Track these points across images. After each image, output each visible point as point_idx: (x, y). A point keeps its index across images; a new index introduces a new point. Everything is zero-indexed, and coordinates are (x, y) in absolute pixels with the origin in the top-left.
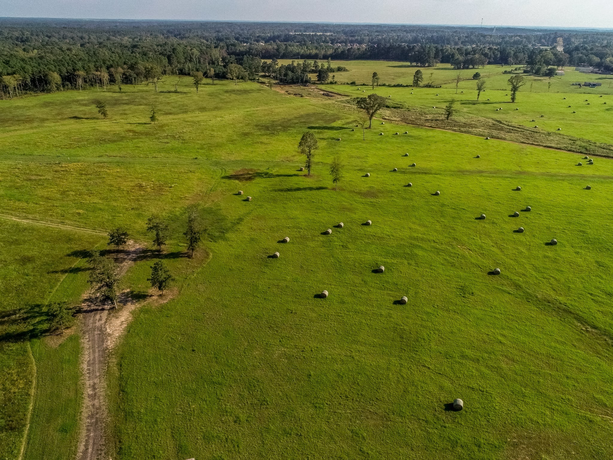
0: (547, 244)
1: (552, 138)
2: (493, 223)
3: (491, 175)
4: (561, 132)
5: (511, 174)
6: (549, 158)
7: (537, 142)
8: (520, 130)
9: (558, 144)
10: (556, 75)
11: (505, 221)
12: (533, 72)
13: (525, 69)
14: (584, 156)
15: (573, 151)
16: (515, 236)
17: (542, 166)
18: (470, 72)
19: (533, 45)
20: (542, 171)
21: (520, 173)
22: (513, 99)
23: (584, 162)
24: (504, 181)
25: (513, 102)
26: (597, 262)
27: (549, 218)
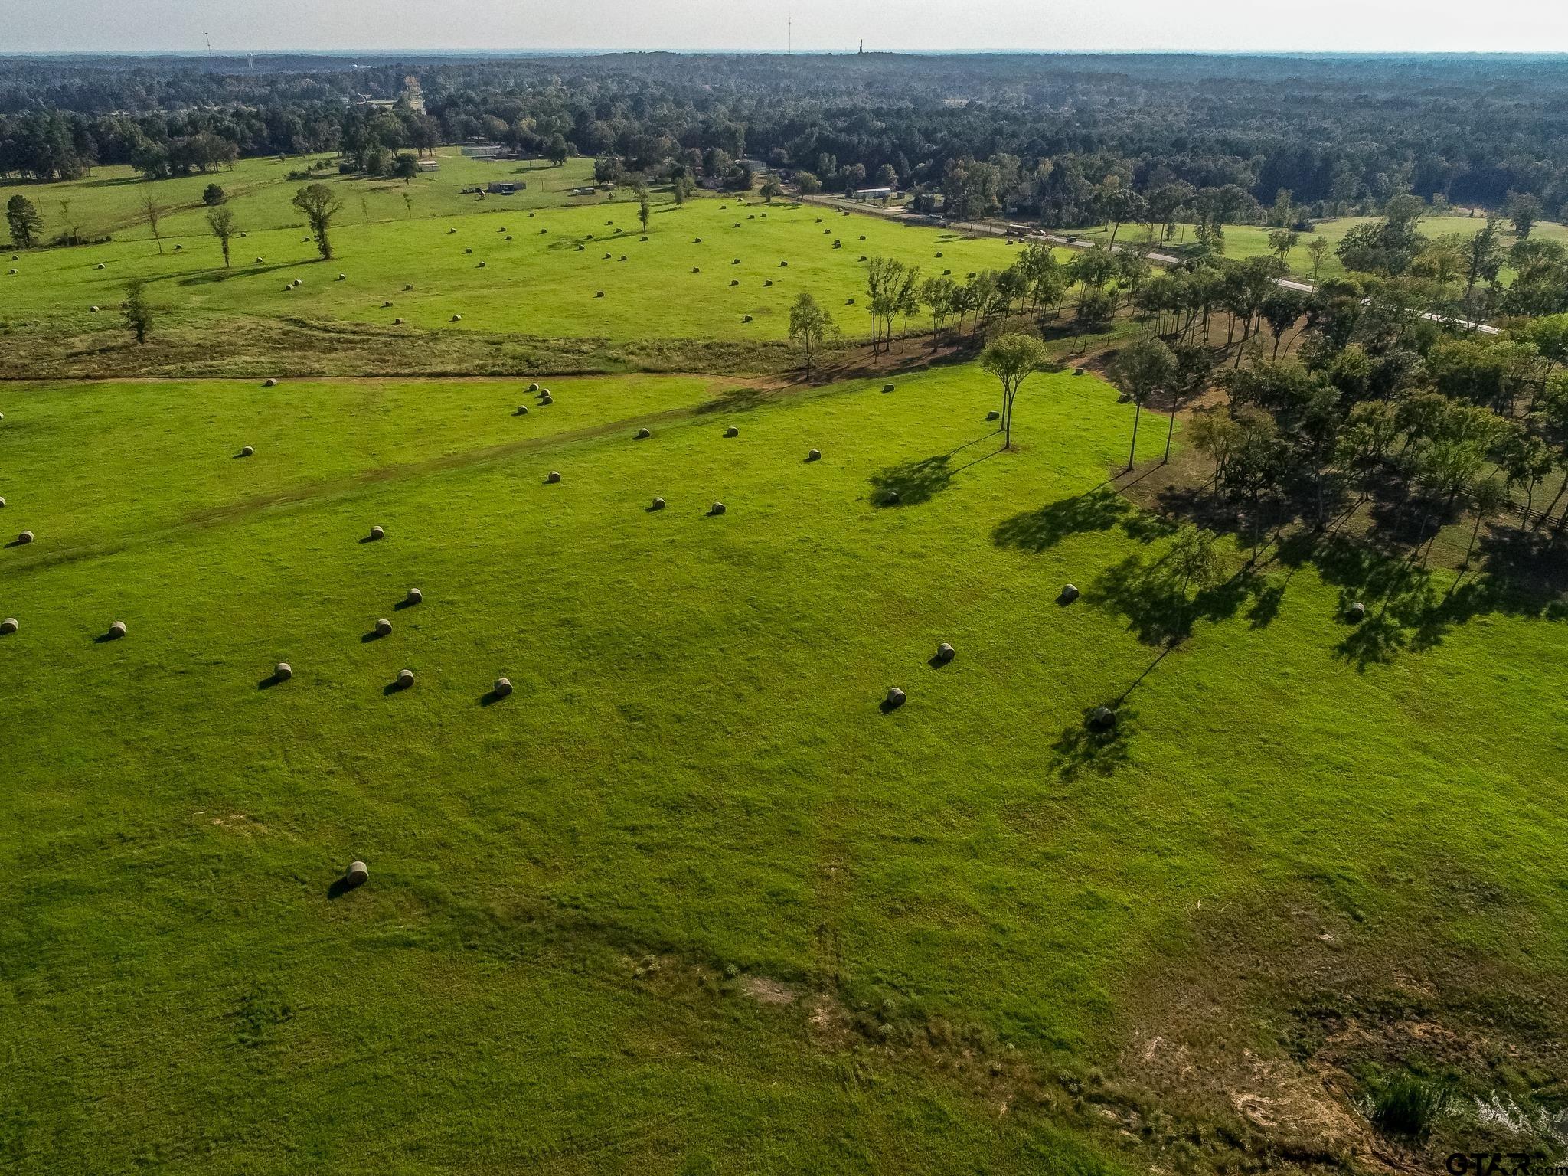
0: (487, 700)
1: (443, 347)
2: (319, 682)
3: (292, 506)
4: (463, 325)
5: (352, 488)
6: (447, 410)
7: (409, 365)
8: (355, 337)
9: (460, 361)
10: (421, 170)
11: (354, 662)
12: (362, 169)
13: (342, 161)
14: (526, 383)
15: (500, 375)
16: (394, 705)
17: (433, 438)
18: (195, 186)
19: (353, 98)
20: (434, 453)
21: (376, 476)
22: (325, 249)
23: (528, 401)
24: (334, 519)
25: (327, 257)
26: (623, 710)
27: (476, 606)
